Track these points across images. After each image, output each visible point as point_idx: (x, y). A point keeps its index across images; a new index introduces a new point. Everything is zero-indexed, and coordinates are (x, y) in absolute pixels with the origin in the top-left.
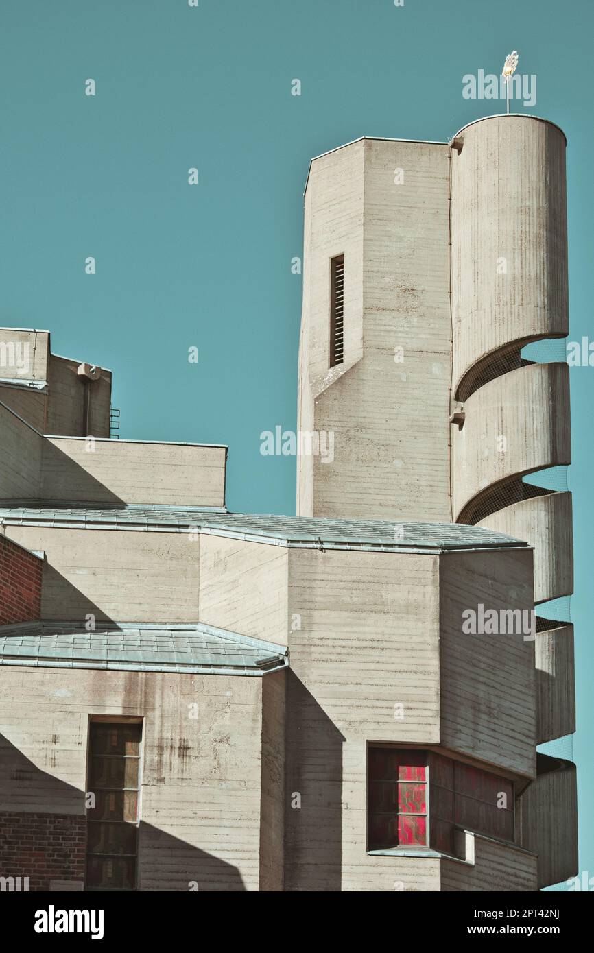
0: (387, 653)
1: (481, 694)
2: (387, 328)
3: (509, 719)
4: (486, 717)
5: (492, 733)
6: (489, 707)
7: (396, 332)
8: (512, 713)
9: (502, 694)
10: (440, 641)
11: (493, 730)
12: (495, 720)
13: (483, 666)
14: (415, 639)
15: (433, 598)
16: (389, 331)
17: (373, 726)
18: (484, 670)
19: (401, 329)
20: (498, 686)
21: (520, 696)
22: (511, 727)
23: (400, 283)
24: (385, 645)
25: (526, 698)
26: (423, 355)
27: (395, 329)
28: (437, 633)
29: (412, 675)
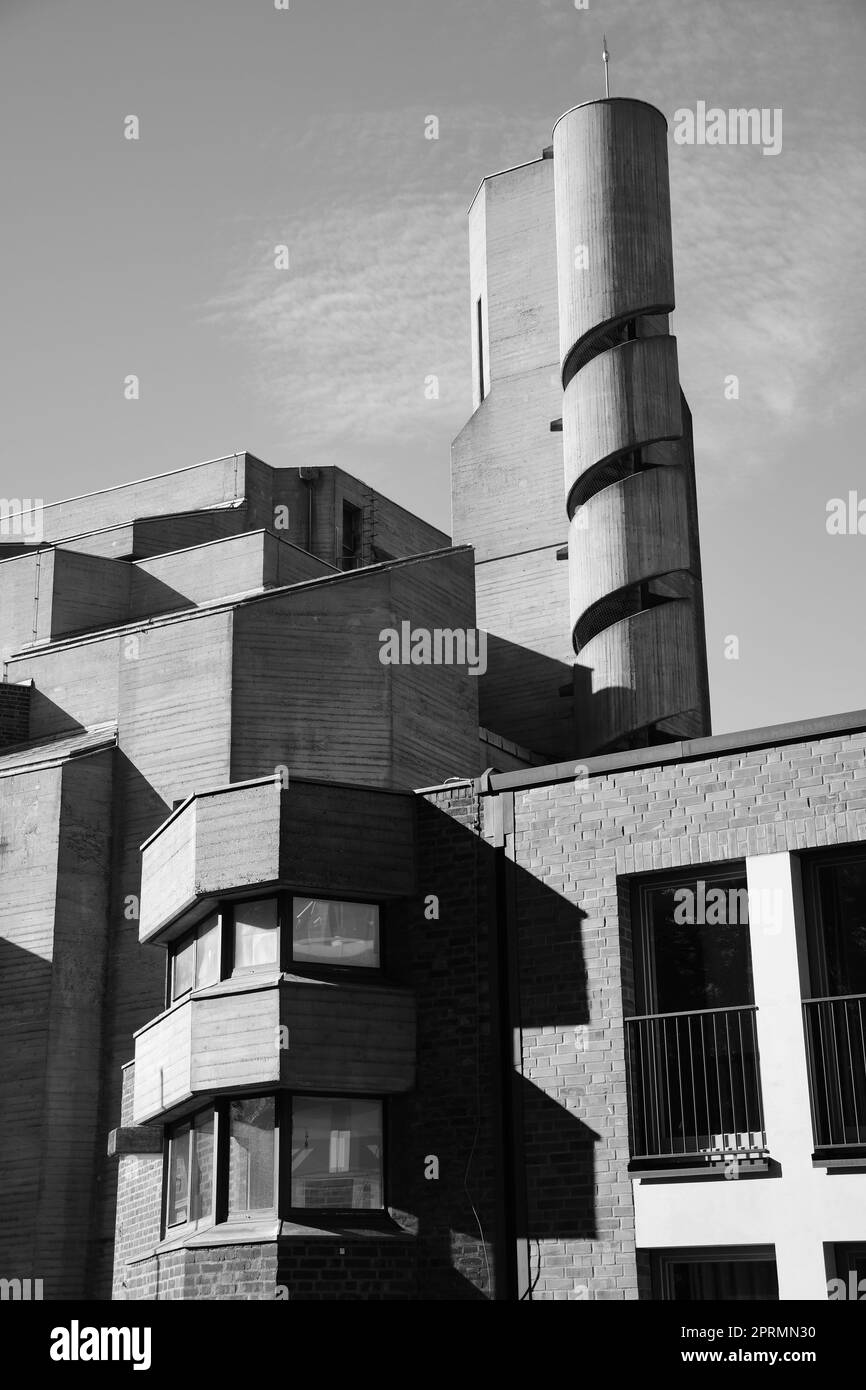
0: (190, 714)
1: (298, 730)
2: (510, 355)
3: (345, 747)
4: (307, 752)
5: (315, 766)
6: (313, 741)
7: (517, 356)
8: (351, 740)
9: (334, 725)
10: (233, 692)
11: (317, 763)
12: (324, 753)
13: (301, 702)
14: (212, 696)
15: (227, 653)
16: (512, 358)
17: (179, 787)
18: (304, 706)
19: (522, 352)
20: (327, 718)
21: (365, 720)
22: (348, 754)
23: (519, 308)
24: (189, 707)
25: (374, 720)
26: (542, 370)
27: (516, 354)
28: (230, 685)
29: (209, 731)
